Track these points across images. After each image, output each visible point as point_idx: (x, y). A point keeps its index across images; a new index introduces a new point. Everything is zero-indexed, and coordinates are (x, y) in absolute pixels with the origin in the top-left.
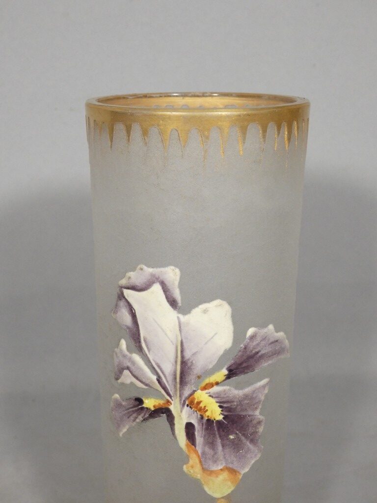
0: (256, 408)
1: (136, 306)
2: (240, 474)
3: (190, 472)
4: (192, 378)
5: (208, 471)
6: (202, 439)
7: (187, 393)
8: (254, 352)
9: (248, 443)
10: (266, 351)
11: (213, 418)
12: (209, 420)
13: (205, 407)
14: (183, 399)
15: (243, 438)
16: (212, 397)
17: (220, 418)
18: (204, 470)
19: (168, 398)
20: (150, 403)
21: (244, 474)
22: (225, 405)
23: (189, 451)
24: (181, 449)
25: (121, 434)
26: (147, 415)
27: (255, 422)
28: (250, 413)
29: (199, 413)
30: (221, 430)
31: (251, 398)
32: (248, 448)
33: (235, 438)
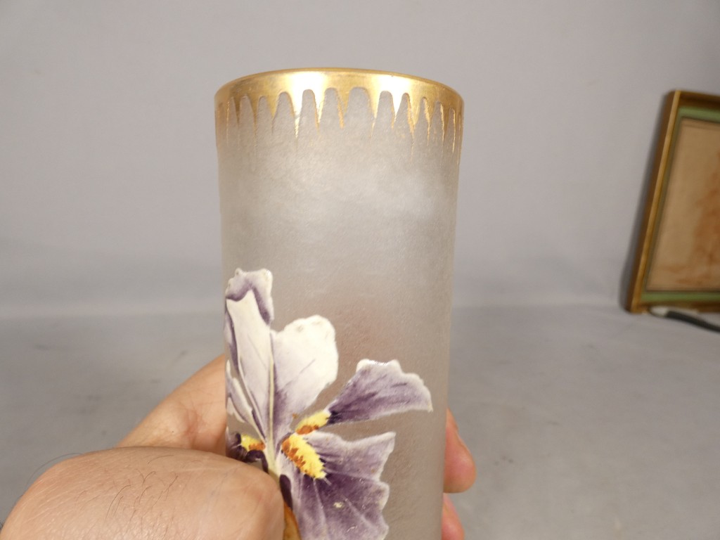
0: (374, 472)
1: (234, 320)
4: (286, 416)
6: (299, 501)
7: (281, 434)
8: (367, 392)
9: (363, 518)
10: (387, 395)
11: (311, 475)
12: (307, 476)
13: (302, 457)
14: (277, 442)
15: (354, 510)
16: (311, 445)
17: (322, 475)
22: (328, 459)
27: (372, 490)
28: (365, 476)
29: (295, 465)
30: (323, 493)
31: (366, 456)
32: (363, 525)
33: (343, 509)
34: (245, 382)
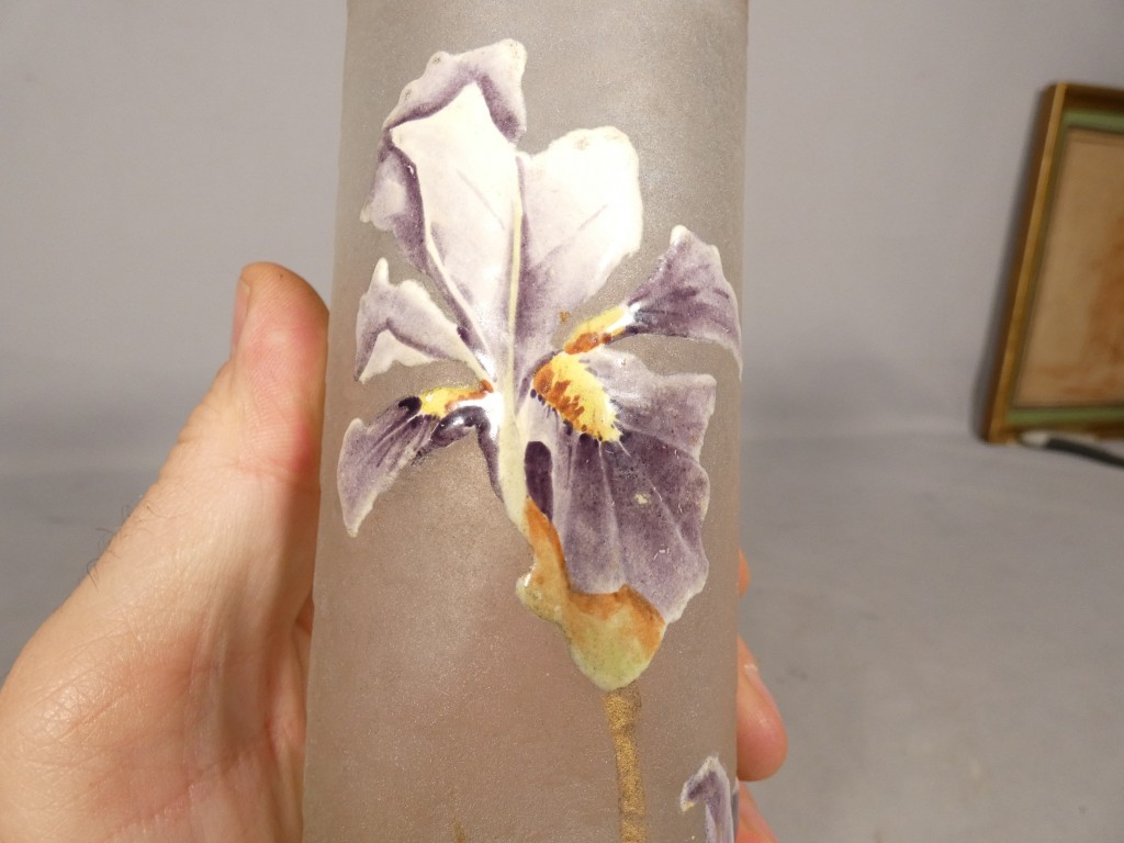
0: (693, 440)
1: (416, 156)
2: (661, 620)
3: (535, 598)
4: (546, 317)
5: (581, 594)
6: (568, 494)
7: (532, 357)
8: (687, 284)
9: (677, 531)
10: (709, 302)
11: (595, 434)
12: (585, 438)
13: (577, 398)
14: (523, 374)
15: (667, 511)
16: (595, 373)
17: (613, 435)
18: (573, 591)
20: (434, 403)
21: (670, 626)
23: (533, 530)
24: (513, 525)
26: (427, 440)
27: (691, 476)
28: (682, 446)
29: (562, 416)
30: (615, 473)
31: (683, 406)
32: (678, 547)
33: (650, 506)
34: (446, 271)
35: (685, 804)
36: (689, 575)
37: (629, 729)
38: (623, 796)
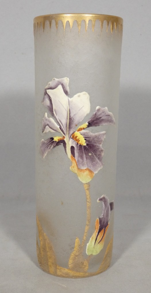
0: (100, 143)
1: (51, 96)
2: (94, 173)
3: (72, 170)
4: (73, 126)
5: (80, 169)
6: (77, 154)
7: (71, 132)
8: (99, 117)
9: (97, 159)
10: (104, 118)
11: (82, 145)
12: (80, 145)
13: (79, 139)
14: (70, 135)
15: (95, 156)
16: (82, 135)
17: (85, 144)
18: (79, 169)
19: (64, 135)
20: (56, 139)
21: (95, 174)
22: (87, 139)
23: (72, 160)
24: (69, 159)
25: (44, 157)
26: (55, 145)
27: (100, 150)
28: (98, 145)
29: (76, 142)
30: (85, 150)
31: (98, 138)
32: (97, 161)
33: (92, 155)
34: (57, 117)
35: (98, 201)
36: (99, 166)
37: (88, 189)
38: (87, 199)
